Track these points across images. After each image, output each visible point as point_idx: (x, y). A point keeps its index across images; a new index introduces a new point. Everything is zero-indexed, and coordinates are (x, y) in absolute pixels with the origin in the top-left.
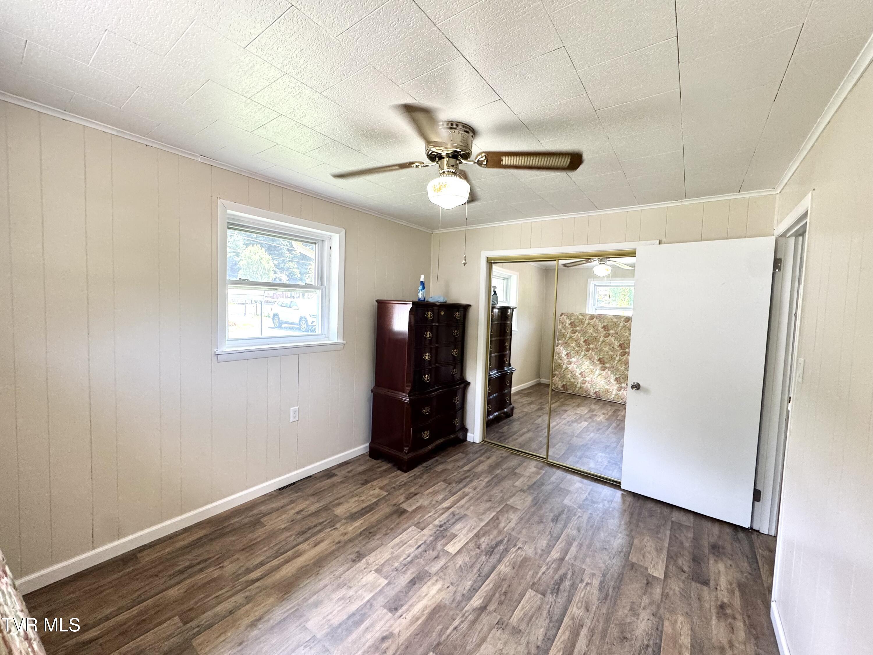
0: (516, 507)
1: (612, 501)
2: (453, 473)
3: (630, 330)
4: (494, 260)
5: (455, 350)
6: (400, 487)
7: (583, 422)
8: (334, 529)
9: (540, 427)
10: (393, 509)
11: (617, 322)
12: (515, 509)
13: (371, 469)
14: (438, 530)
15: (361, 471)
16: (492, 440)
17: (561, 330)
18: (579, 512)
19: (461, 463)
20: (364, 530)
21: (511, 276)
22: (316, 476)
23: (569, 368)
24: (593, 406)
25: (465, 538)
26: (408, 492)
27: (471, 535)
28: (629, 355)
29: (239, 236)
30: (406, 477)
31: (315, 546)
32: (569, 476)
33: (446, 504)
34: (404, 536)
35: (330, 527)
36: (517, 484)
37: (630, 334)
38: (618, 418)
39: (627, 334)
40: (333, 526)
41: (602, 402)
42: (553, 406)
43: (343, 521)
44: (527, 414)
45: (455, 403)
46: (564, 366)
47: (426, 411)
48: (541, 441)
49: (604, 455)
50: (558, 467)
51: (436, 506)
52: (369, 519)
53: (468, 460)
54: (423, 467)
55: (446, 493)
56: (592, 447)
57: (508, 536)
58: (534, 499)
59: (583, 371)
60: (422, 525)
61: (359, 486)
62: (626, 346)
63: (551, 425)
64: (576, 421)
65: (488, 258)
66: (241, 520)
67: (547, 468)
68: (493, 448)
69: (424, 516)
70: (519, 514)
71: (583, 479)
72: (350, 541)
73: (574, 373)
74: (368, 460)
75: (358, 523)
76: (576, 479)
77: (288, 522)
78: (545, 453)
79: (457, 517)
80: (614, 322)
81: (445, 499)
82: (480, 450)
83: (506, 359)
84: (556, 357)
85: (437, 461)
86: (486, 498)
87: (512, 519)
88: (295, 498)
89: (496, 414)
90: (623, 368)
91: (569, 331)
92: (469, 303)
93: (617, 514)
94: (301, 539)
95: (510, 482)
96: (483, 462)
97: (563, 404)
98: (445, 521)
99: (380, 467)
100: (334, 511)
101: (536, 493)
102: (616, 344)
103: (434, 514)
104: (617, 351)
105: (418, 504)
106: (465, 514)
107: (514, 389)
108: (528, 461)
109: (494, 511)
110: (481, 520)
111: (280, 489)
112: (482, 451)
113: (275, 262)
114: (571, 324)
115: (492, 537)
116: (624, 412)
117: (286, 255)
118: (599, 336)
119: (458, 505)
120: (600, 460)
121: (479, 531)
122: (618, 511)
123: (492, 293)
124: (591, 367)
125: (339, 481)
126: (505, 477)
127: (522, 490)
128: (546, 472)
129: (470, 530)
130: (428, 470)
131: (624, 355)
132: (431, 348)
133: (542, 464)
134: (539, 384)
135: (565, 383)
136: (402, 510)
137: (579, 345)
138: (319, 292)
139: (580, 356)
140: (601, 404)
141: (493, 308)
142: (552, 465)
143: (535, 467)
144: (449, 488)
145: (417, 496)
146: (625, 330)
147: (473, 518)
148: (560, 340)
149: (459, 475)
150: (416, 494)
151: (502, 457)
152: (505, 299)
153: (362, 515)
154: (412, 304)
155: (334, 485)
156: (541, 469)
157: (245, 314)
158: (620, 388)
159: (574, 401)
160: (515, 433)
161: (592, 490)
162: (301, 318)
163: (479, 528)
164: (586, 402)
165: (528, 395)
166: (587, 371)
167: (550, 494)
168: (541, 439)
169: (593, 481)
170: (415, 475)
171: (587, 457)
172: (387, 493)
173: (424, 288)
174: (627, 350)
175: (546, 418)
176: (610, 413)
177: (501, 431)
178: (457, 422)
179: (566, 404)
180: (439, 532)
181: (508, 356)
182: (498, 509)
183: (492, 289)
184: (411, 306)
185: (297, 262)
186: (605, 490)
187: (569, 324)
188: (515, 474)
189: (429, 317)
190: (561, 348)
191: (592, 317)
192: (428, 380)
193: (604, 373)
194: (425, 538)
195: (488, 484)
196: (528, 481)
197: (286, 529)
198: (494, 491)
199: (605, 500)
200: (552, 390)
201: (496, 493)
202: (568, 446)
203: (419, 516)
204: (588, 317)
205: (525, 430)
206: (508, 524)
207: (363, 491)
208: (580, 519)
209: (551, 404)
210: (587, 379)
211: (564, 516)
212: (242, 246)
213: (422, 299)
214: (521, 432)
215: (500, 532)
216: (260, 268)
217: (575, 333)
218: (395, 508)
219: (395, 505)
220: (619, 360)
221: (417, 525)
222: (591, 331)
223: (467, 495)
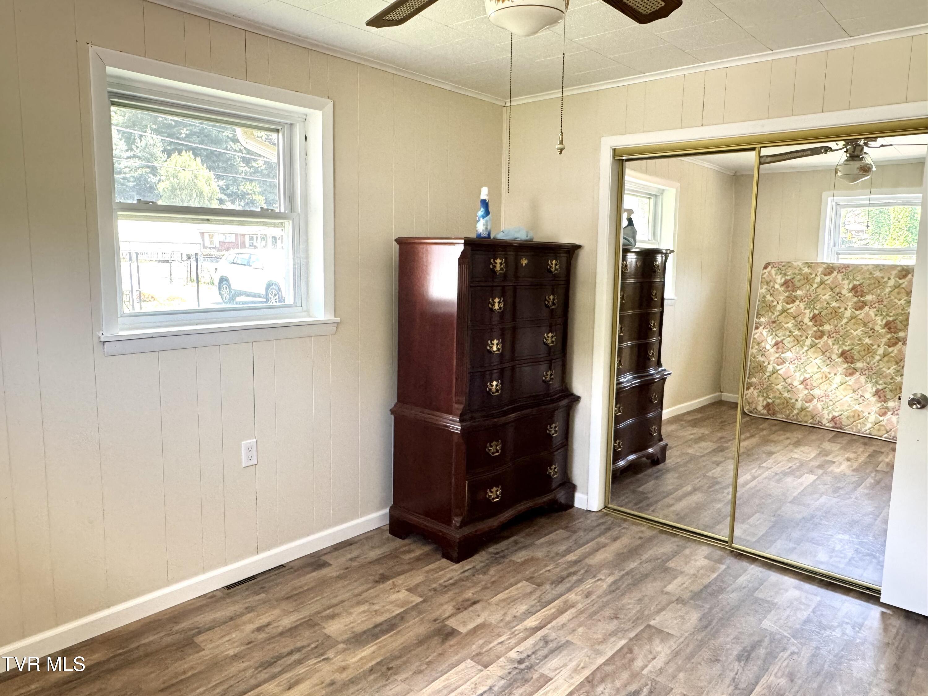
0: (667, 630)
1: (861, 626)
2: (546, 566)
3: (909, 293)
4: (627, 155)
5: (550, 335)
6: (445, 588)
7: (806, 475)
8: (324, 660)
9: (718, 483)
10: (433, 628)
11: (883, 278)
12: (664, 636)
13: (393, 555)
14: (516, 668)
15: (375, 558)
16: (622, 506)
17: (764, 297)
18: (793, 645)
19: (562, 548)
20: (378, 664)
21: (663, 190)
22: (291, 564)
23: (780, 372)
24: (827, 445)
25: (567, 685)
26: (460, 599)
27: (579, 679)
28: (904, 343)
29: (155, 136)
30: (456, 571)
31: (289, 688)
32: (775, 577)
33: (531, 622)
34: (452, 676)
35: (316, 657)
36: (670, 588)
37: (909, 302)
38: (878, 468)
39: (903, 302)
40: (322, 654)
41: (847, 438)
42: (744, 444)
43: (341, 646)
44: (693, 459)
45: (550, 436)
46: (770, 368)
47: (495, 449)
48: (720, 510)
49: (846, 537)
50: (753, 558)
51: (511, 625)
52: (385, 646)
53: (576, 542)
54: (491, 553)
55: (532, 601)
56: (824, 522)
57: (649, 683)
58: (704, 616)
59: (807, 376)
60: (486, 659)
61: (370, 585)
62: (900, 326)
63: (740, 481)
64: (791, 472)
65: (614, 150)
66: (161, 638)
67: (730, 561)
68: (625, 520)
69: (490, 643)
70: (673, 644)
71: (802, 583)
72: (353, 682)
73: (789, 381)
74: (388, 539)
75: (367, 651)
76: (789, 581)
77: (242, 644)
78: (727, 531)
79: (552, 645)
80: (876, 278)
81: (529, 613)
82: (598, 525)
83: (653, 352)
84: (753, 351)
85: (516, 542)
86: (608, 612)
87: (658, 653)
88: (255, 604)
89: (631, 457)
90: (891, 371)
91: (782, 298)
92: (578, 243)
93: (870, 652)
94: (263, 676)
95: (658, 584)
96: (604, 546)
97: (766, 441)
98: (529, 653)
99: (409, 552)
100: (324, 628)
101: (708, 606)
102: (880, 321)
103: (510, 638)
104: (880, 336)
105: (479, 621)
106: (567, 641)
107: (667, 413)
108: (693, 545)
109: (623, 637)
110: (599, 653)
111: (229, 587)
112: (603, 527)
113: (221, 183)
114: (786, 284)
115: (618, 683)
116: (890, 456)
117: (241, 169)
118: (843, 306)
119: (554, 623)
120: (838, 547)
121: (593, 673)
122: (873, 644)
123: (625, 223)
124: (826, 369)
125: (335, 574)
126: (647, 576)
127: (679, 600)
128: (728, 567)
129: (576, 670)
130: (498, 558)
131: (895, 344)
132: (503, 330)
133: (719, 553)
134: (719, 404)
135: (770, 401)
136: (450, 629)
137: (800, 326)
138: (288, 224)
139: (802, 347)
140: (844, 440)
141: (626, 251)
142: (740, 555)
143: (706, 557)
144: (538, 593)
145: (478, 607)
146: (898, 293)
147: (582, 648)
148: (762, 315)
149: (558, 570)
150: (475, 603)
151: (640, 538)
152: (651, 237)
153: (376, 636)
154: (465, 244)
155: (324, 583)
156: (720, 561)
157: (171, 279)
158: (883, 410)
159: (788, 435)
160: (668, 494)
161: (819, 604)
162: (269, 286)
163: (594, 667)
164: (814, 437)
165: (695, 423)
166: (815, 377)
167: (737, 608)
168: (719, 506)
169: (821, 587)
170: (474, 567)
171: (812, 541)
172: (421, 599)
173: (487, 213)
174: (901, 334)
175: (730, 466)
176: (862, 459)
177: (641, 489)
178: (554, 471)
179: (773, 441)
180: (517, 671)
181: (656, 347)
182: (632, 635)
183: (625, 216)
184: (461, 248)
185: (259, 182)
186: (846, 604)
187: (782, 285)
188: (667, 570)
189: (498, 268)
190: (765, 332)
191: (830, 269)
192: (497, 391)
193: (851, 380)
194: (490, 682)
195: (613, 588)
196: (693, 582)
197: (236, 657)
198: (625, 600)
199: (847, 623)
200: (744, 413)
201: (629, 604)
202: (773, 519)
203: (481, 642)
204: (820, 270)
205: (689, 488)
206: (649, 662)
207: (378, 595)
208: (795, 657)
209: (740, 441)
210: (817, 392)
211: (762, 651)
212: (161, 155)
213: (484, 234)
214: (680, 493)
215: (635, 676)
216: (194, 196)
217: (793, 301)
218: (437, 625)
219: (435, 620)
220: (885, 355)
221: (477, 657)
222: (827, 297)
223: (572, 606)
